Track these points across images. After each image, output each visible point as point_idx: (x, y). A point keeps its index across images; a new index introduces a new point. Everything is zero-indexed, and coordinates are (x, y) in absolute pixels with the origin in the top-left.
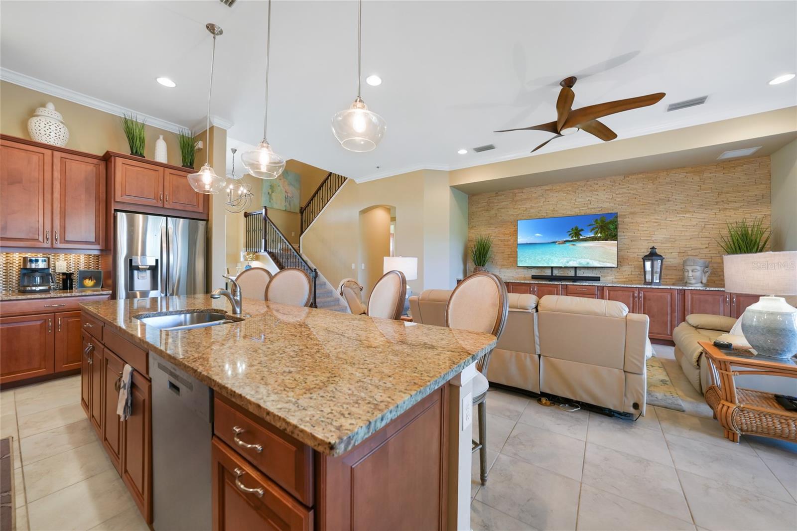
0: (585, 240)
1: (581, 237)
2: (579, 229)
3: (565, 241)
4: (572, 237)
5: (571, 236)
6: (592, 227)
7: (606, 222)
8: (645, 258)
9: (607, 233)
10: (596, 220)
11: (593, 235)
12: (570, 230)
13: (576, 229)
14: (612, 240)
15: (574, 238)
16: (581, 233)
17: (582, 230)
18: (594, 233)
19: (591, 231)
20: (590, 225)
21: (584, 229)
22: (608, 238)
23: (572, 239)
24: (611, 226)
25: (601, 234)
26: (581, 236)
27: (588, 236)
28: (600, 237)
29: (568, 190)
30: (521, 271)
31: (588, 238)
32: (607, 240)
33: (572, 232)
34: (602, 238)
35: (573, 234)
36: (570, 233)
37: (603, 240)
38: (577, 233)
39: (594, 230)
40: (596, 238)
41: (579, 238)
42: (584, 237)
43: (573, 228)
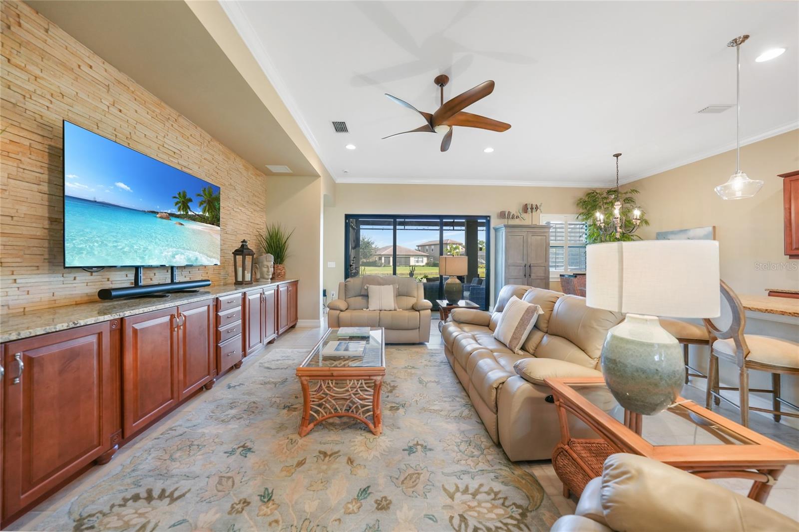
0: (194, 218)
1: (190, 213)
2: (189, 196)
3: (169, 214)
4: (179, 210)
5: (178, 206)
6: (200, 199)
7: (213, 196)
8: (236, 253)
9: (213, 213)
10: (204, 190)
11: (201, 213)
12: (177, 196)
13: (185, 195)
14: (217, 225)
15: (182, 213)
16: (190, 204)
17: (191, 200)
19: (200, 206)
20: (198, 195)
22: (214, 221)
23: (179, 213)
24: (216, 204)
25: (208, 213)
26: (191, 211)
27: (197, 213)
28: (207, 218)
29: (154, 112)
30: (47, 280)
31: (197, 216)
32: (213, 224)
33: (178, 200)
34: (209, 219)
35: (180, 204)
36: (176, 200)
37: (210, 224)
38: (185, 204)
39: (202, 204)
40: (204, 218)
41: (188, 213)
42: (192, 213)
43: (180, 193)
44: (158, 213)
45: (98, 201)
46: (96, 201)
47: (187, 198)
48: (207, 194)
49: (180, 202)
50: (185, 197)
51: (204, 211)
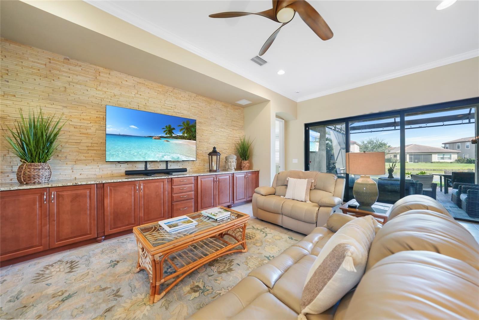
0: (177, 138)
1: (173, 135)
2: (172, 127)
3: (160, 137)
4: (166, 134)
5: (165, 132)
6: (181, 128)
7: (190, 125)
8: (210, 154)
9: (190, 134)
10: (184, 123)
11: (181, 135)
12: (165, 128)
13: (170, 127)
14: (193, 140)
15: (168, 135)
16: (173, 131)
17: (174, 129)
18: (183, 133)
19: (181, 131)
20: (179, 126)
21: (176, 129)
22: (191, 138)
23: (166, 136)
24: (193, 129)
25: (187, 134)
26: (174, 134)
27: (178, 135)
28: (186, 136)
29: (159, 91)
30: (110, 166)
31: (178, 136)
32: (191, 140)
33: (166, 130)
34: (188, 137)
35: (167, 132)
36: (164, 130)
37: (188, 139)
38: (170, 131)
39: (182, 130)
40: (184, 137)
41: (172, 135)
42: (175, 135)
43: (167, 126)
44: (153, 137)
45: (121, 134)
46: (120, 135)
47: (171, 128)
48: (185, 124)
49: (167, 131)
50: (170, 128)
51: (184, 133)
